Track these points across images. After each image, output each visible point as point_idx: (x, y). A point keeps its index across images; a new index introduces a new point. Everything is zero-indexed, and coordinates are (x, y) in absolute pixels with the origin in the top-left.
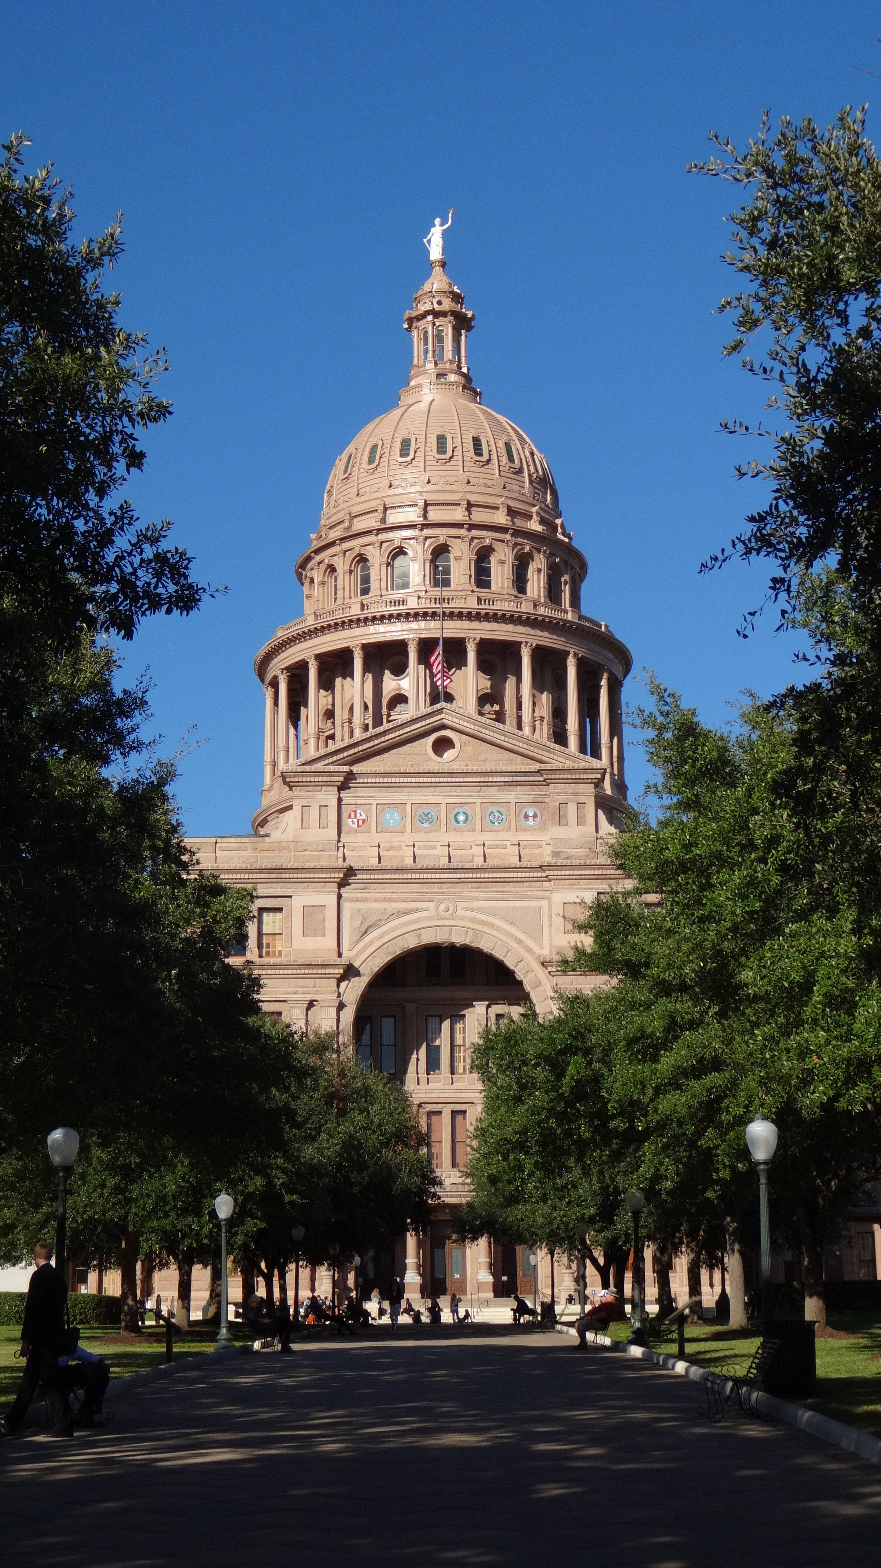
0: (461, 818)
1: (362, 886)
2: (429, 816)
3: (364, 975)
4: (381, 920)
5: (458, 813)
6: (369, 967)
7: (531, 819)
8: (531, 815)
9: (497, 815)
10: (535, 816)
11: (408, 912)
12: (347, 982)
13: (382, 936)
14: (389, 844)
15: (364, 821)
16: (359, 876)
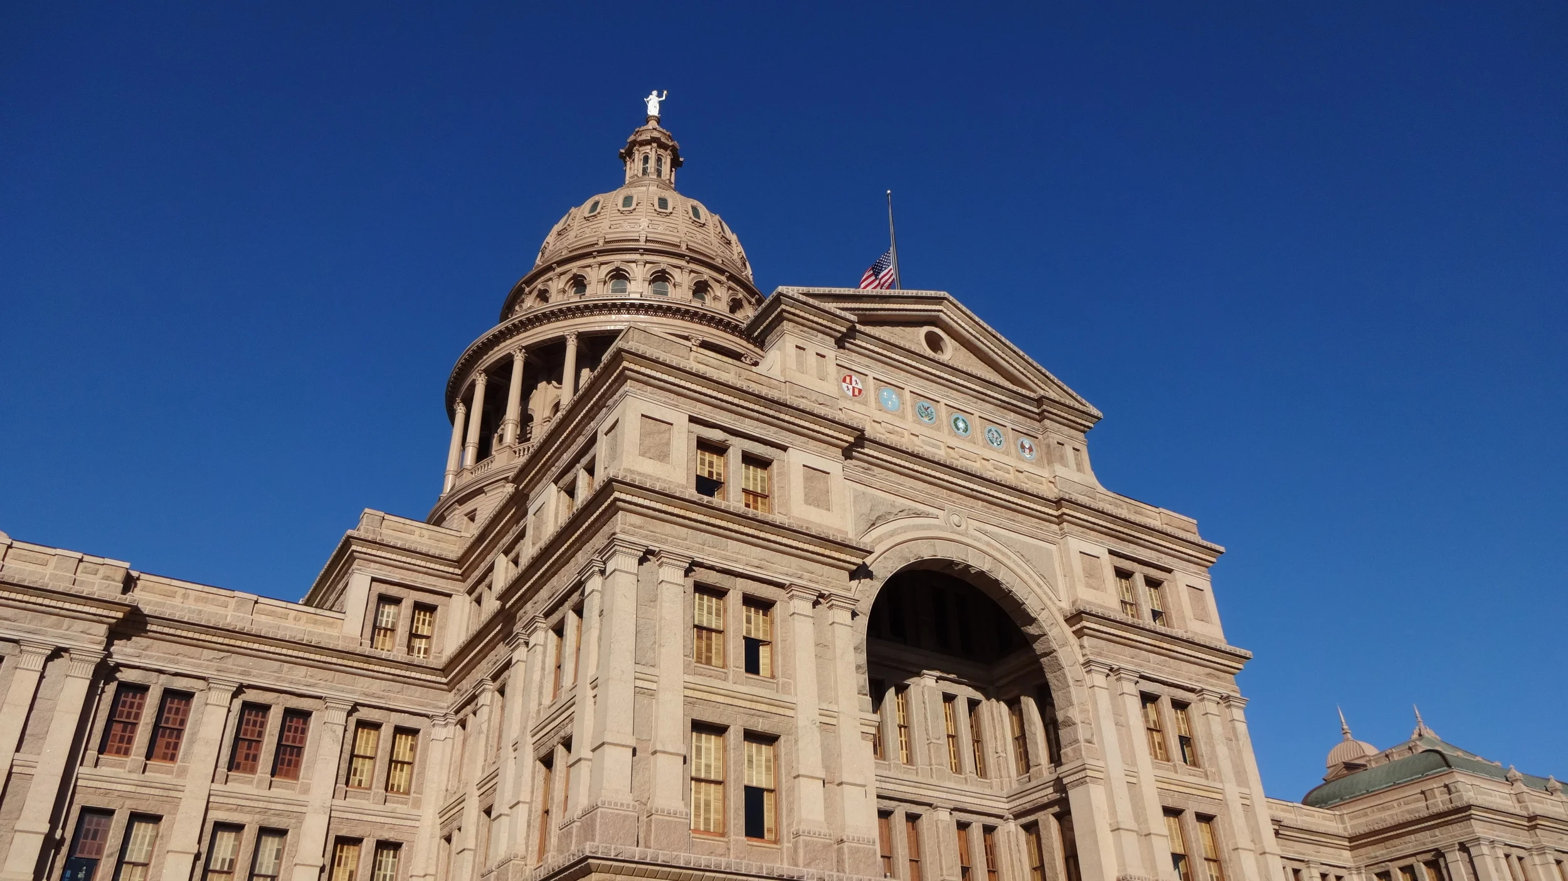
0: (961, 425)
1: (866, 465)
2: (929, 410)
3: (877, 578)
4: (890, 513)
5: (958, 419)
6: (884, 568)
7: (1027, 451)
8: (1027, 447)
9: (996, 435)
10: (1031, 449)
11: (918, 515)
12: (857, 581)
13: (892, 534)
14: (891, 427)
15: (860, 391)
16: (866, 451)
